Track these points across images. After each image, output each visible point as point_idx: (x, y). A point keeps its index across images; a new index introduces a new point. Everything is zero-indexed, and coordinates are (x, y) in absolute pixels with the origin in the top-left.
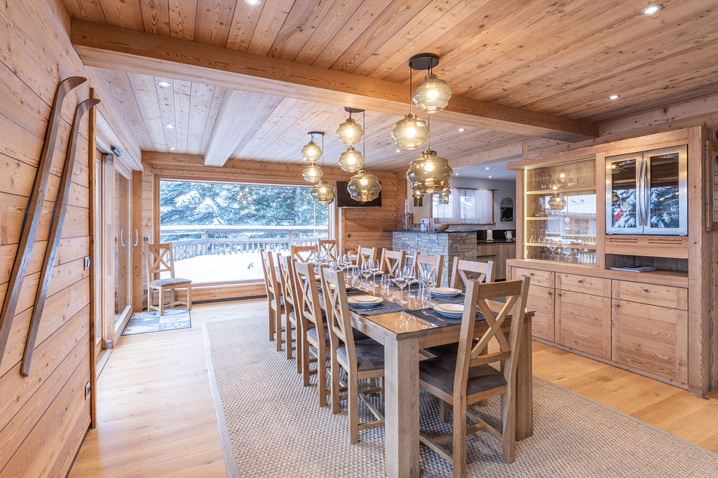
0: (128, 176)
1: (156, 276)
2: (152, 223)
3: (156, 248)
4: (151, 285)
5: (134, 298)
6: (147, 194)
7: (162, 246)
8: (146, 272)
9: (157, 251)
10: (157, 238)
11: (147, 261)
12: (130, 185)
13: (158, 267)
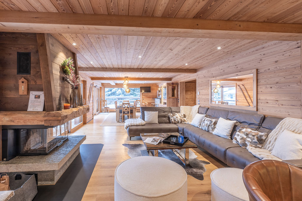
0: (99, 88)
1: (104, 106)
2: (103, 96)
3: (104, 101)
4: (103, 108)
5: (100, 110)
6: (102, 91)
7: (105, 101)
8: (102, 105)
9: (104, 102)
10: (104, 99)
11: (103, 103)
12: (100, 90)
13: (104, 105)
